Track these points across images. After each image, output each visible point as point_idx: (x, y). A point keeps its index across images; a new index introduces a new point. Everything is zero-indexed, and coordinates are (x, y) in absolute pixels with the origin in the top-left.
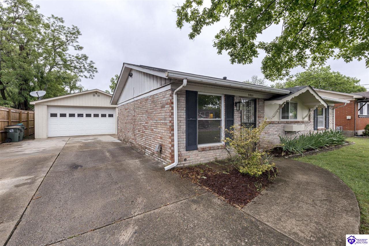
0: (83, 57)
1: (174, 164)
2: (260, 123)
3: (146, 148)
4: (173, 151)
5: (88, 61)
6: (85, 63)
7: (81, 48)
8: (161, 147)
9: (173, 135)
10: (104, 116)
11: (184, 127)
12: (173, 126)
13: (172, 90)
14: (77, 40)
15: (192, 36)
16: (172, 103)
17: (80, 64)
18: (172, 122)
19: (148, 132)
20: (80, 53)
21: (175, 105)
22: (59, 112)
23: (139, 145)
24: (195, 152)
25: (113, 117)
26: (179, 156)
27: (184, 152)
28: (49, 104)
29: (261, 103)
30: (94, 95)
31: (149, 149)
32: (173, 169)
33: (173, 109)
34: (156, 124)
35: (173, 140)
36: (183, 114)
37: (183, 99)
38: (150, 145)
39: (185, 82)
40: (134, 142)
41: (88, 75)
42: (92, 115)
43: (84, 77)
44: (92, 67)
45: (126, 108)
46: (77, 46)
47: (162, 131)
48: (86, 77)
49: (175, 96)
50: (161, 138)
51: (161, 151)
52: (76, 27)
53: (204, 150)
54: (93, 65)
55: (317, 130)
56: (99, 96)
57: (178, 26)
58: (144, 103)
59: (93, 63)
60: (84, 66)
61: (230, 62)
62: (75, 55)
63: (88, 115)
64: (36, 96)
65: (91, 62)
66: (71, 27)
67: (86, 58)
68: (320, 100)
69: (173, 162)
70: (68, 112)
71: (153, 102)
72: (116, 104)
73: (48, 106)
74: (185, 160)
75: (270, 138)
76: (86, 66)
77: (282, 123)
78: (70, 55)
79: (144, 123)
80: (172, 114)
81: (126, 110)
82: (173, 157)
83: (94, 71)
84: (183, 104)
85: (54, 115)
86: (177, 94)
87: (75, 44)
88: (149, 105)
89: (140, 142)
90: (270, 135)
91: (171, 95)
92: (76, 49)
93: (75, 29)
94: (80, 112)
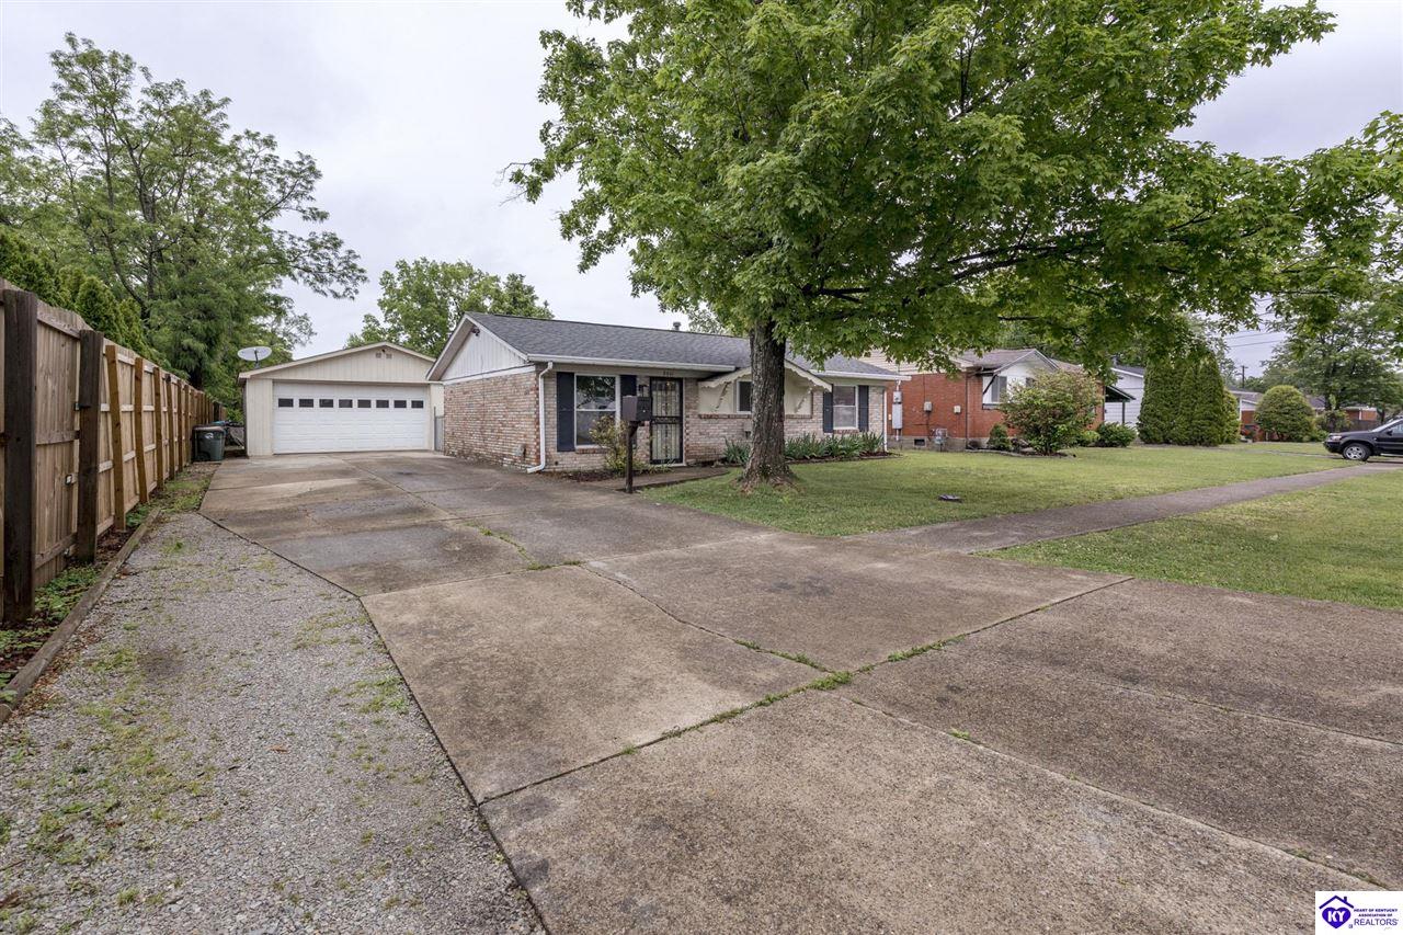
0: (328, 241)
1: (541, 467)
2: (690, 419)
3: (504, 456)
4: (539, 451)
5: (342, 252)
6: (332, 257)
7: (323, 216)
8: (525, 447)
9: (538, 430)
10: (400, 404)
11: (554, 420)
12: (538, 418)
13: (538, 372)
14: (311, 194)
15: (583, 268)
16: (538, 389)
17: (317, 259)
18: (537, 412)
19: (507, 430)
20: (319, 229)
21: (541, 392)
22: (296, 394)
23: (493, 454)
24: (571, 454)
25: (422, 407)
26: (547, 457)
27: (554, 452)
28: (276, 377)
29: (690, 386)
30: (378, 356)
31: (509, 456)
32: (539, 472)
33: (538, 397)
34: (519, 416)
35: (538, 437)
36: (554, 403)
37: (553, 384)
38: (510, 450)
39: (550, 365)
40: (482, 452)
41: (340, 289)
42: (374, 404)
43: (330, 295)
44: (353, 267)
45: (465, 389)
46: (311, 209)
47: (526, 426)
48: (336, 295)
49: (541, 381)
50: (525, 436)
51: (524, 453)
52: (308, 157)
53: (584, 452)
54: (353, 261)
55: (833, 432)
56: (389, 356)
57: (564, 237)
58: (500, 385)
59: (355, 257)
60: (330, 264)
61: (658, 309)
62: (306, 238)
63: (364, 404)
64: (251, 358)
65: (350, 252)
66: (295, 159)
67: (336, 243)
68: (810, 378)
69: (539, 464)
70: (317, 395)
71: (514, 384)
72: (439, 380)
73: (275, 382)
74: (556, 463)
75: (710, 442)
76: (335, 264)
77: (740, 417)
78: (292, 237)
79: (501, 418)
80: (538, 403)
81: (465, 393)
82: (539, 457)
83: (358, 278)
84: (553, 389)
85: (286, 403)
86: (543, 376)
87: (305, 204)
88: (508, 388)
89: (495, 448)
90: (712, 437)
91: (536, 379)
92: (305, 218)
93: (306, 162)
94: (346, 394)
